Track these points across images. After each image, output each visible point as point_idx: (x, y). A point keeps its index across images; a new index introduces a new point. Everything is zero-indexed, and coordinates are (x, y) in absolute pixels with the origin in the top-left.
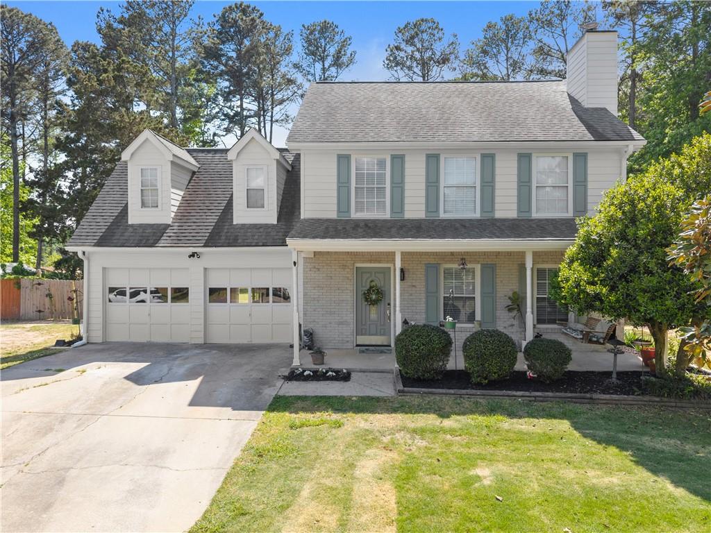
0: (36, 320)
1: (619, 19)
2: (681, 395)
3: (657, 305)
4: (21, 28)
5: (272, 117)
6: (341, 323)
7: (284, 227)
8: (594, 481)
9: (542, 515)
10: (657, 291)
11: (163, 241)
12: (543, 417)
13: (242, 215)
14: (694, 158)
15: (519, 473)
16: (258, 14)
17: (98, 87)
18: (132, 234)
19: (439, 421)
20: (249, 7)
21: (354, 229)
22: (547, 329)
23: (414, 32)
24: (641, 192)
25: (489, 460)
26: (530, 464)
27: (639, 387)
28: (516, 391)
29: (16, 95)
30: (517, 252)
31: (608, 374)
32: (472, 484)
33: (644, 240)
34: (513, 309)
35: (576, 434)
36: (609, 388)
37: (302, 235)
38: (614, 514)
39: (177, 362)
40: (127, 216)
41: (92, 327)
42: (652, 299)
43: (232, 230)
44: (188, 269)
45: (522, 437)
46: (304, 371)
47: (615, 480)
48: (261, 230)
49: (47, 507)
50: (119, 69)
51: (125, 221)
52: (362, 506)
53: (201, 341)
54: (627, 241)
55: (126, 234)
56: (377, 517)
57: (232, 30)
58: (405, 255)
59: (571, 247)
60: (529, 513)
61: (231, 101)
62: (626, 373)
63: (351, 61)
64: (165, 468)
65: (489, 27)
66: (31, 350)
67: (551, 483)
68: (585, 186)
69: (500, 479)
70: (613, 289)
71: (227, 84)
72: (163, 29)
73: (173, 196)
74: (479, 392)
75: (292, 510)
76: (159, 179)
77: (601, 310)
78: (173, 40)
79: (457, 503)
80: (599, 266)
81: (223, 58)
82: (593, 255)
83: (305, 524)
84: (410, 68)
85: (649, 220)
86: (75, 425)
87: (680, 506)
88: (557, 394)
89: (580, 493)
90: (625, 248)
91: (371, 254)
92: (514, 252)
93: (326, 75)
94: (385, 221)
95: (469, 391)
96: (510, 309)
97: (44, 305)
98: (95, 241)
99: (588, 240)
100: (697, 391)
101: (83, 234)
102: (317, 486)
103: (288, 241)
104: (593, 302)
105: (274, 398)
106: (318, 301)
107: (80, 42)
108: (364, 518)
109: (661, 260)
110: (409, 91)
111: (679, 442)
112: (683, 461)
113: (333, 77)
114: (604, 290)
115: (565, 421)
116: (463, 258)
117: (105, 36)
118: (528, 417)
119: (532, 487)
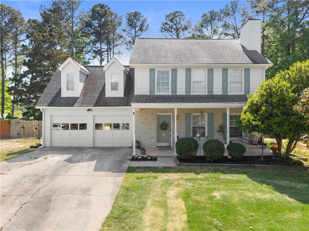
0: (17, 138)
1: (258, 13)
2: (288, 165)
3: (280, 129)
4: (6, 13)
5: (113, 52)
6: (150, 138)
7: (126, 98)
8: (259, 197)
9: (242, 209)
10: (280, 123)
11: (76, 104)
12: (236, 174)
13: (109, 93)
14: (294, 71)
15: (230, 194)
16: (108, 8)
17: (42, 39)
18: (63, 101)
19: (196, 175)
20: (104, 5)
21: (157, 99)
22: (234, 139)
23: (173, 17)
24: (274, 84)
25: (218, 190)
26: (234, 191)
27: (272, 162)
28: (225, 164)
29: (3, 41)
30: (222, 108)
31: (260, 157)
32: (213, 199)
33: (275, 104)
34: (221, 131)
35: (250, 180)
36: (261, 162)
37: (137, 102)
38: (268, 208)
39: (84, 154)
40: (61, 94)
41: (46, 140)
42: (278, 127)
43: (105, 100)
44: (86, 116)
45: (229, 181)
46: (138, 157)
47: (267, 196)
48: (117, 100)
49: (47, 210)
50: (51, 31)
51: (60, 96)
52: (172, 207)
53: (92, 146)
54: (269, 104)
55: (61, 101)
56: (178, 211)
57: (97, 15)
58: (178, 109)
59: (245, 106)
60: (237, 209)
61: (96, 45)
62: (266, 156)
63: (147, 29)
64: (91, 195)
65: (204, 15)
66: (20, 150)
67: (243, 198)
68: (249, 82)
69: (223, 196)
70: (263, 123)
71: (94, 38)
72: (68, 14)
73: (80, 85)
74: (210, 164)
75: (145, 209)
76: (74, 78)
77: (258, 131)
78: (72, 19)
79: (208, 206)
80: (257, 114)
81: (93, 27)
82: (255, 109)
83: (151, 214)
84: (171, 32)
85: (277, 96)
86: (49, 179)
87: (293, 205)
88: (241, 165)
89: (255, 201)
90: (268, 107)
91: (163, 109)
92: (221, 108)
93: (136, 35)
94: (169, 96)
95: (206, 164)
96: (219, 132)
97: (21, 131)
98: (48, 104)
99: (252, 103)
100: (295, 163)
101: (42, 101)
102: (153, 201)
103: (132, 104)
104: (255, 128)
105: (128, 168)
106: (142, 128)
107: (31, 19)
108: (174, 212)
109: (282, 111)
110: (177, 43)
111: (289, 182)
112: (291, 189)
113: (139, 35)
114: (259, 123)
115: (245, 175)
116: (202, 111)
117: (43, 17)
118: (230, 173)
119: (236, 199)
